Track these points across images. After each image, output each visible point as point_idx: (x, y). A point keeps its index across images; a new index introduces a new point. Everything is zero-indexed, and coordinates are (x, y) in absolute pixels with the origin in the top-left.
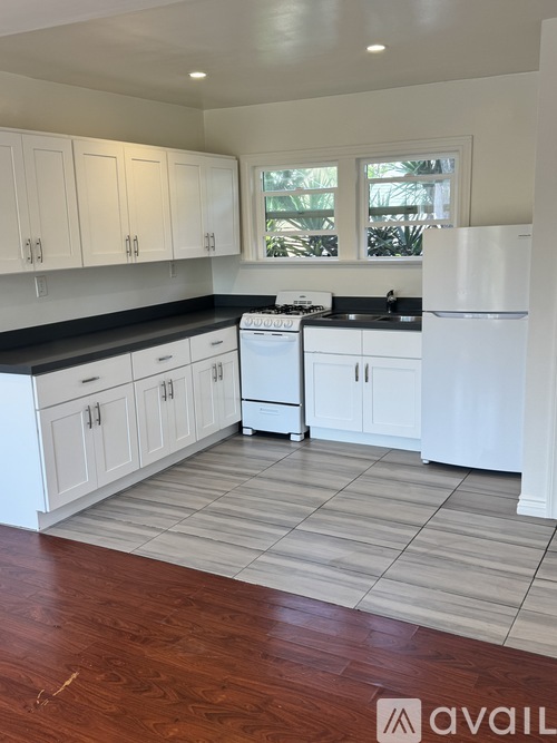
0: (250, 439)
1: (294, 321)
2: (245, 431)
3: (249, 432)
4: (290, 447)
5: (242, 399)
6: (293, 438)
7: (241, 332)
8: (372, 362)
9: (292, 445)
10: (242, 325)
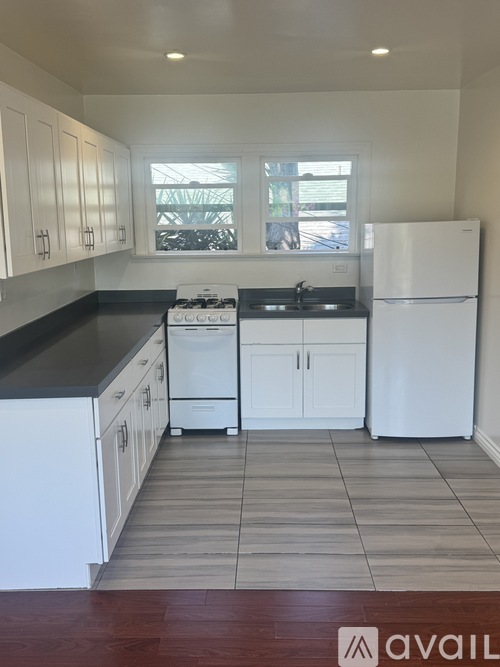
0: (180, 440)
1: (230, 314)
2: (174, 432)
3: (179, 433)
4: (226, 442)
5: (169, 399)
6: (230, 432)
7: (169, 328)
8: (313, 350)
9: (229, 439)
10: (170, 321)
